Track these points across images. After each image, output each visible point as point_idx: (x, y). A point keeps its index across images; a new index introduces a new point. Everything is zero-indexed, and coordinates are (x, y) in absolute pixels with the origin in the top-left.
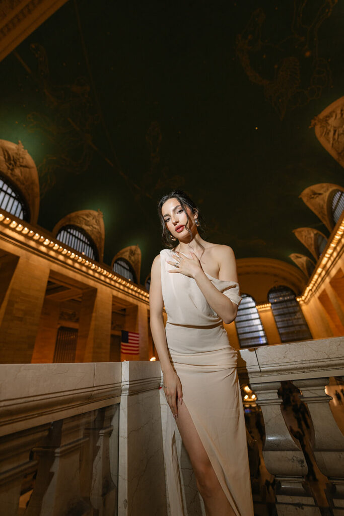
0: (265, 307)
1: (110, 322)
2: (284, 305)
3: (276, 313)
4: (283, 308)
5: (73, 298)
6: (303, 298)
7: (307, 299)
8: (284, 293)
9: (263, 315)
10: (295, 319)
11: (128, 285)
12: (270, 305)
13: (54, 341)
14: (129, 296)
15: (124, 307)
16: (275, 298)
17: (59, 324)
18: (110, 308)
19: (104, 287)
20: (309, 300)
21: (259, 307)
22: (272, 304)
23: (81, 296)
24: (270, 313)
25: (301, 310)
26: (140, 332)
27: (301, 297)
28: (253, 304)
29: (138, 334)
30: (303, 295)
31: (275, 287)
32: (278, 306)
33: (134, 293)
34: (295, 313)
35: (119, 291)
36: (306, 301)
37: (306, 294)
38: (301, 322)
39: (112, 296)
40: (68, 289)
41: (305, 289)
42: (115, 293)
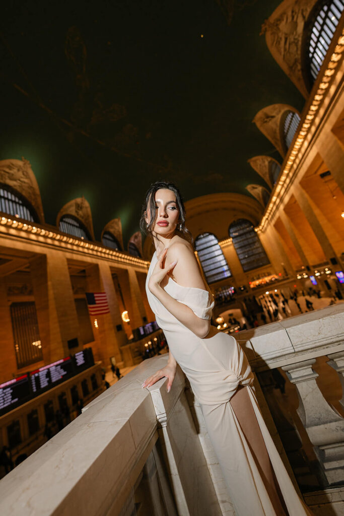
0: (227, 243)
1: (71, 287)
2: (244, 237)
3: (237, 246)
4: (243, 241)
5: (18, 269)
6: (261, 227)
7: (264, 228)
8: (244, 226)
9: (225, 250)
10: (254, 249)
11: (82, 244)
12: (231, 239)
13: (8, 320)
14: (85, 256)
15: (83, 268)
16: (235, 232)
17: (9, 301)
18: (67, 272)
19: (54, 251)
20: (266, 229)
21: (221, 243)
22: (233, 238)
23: (27, 266)
24: (232, 248)
25: (259, 240)
26: (106, 291)
27: (259, 227)
28: (216, 242)
29: (104, 293)
30: (260, 225)
31: (234, 222)
32: (239, 239)
33: (90, 252)
34: (254, 243)
35: (72, 253)
36: (263, 230)
37: (263, 224)
38: (260, 250)
39: (66, 260)
40: (10, 260)
41: (262, 219)
42: (69, 255)
